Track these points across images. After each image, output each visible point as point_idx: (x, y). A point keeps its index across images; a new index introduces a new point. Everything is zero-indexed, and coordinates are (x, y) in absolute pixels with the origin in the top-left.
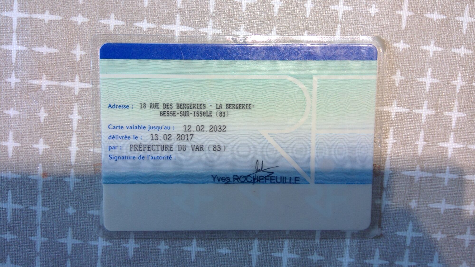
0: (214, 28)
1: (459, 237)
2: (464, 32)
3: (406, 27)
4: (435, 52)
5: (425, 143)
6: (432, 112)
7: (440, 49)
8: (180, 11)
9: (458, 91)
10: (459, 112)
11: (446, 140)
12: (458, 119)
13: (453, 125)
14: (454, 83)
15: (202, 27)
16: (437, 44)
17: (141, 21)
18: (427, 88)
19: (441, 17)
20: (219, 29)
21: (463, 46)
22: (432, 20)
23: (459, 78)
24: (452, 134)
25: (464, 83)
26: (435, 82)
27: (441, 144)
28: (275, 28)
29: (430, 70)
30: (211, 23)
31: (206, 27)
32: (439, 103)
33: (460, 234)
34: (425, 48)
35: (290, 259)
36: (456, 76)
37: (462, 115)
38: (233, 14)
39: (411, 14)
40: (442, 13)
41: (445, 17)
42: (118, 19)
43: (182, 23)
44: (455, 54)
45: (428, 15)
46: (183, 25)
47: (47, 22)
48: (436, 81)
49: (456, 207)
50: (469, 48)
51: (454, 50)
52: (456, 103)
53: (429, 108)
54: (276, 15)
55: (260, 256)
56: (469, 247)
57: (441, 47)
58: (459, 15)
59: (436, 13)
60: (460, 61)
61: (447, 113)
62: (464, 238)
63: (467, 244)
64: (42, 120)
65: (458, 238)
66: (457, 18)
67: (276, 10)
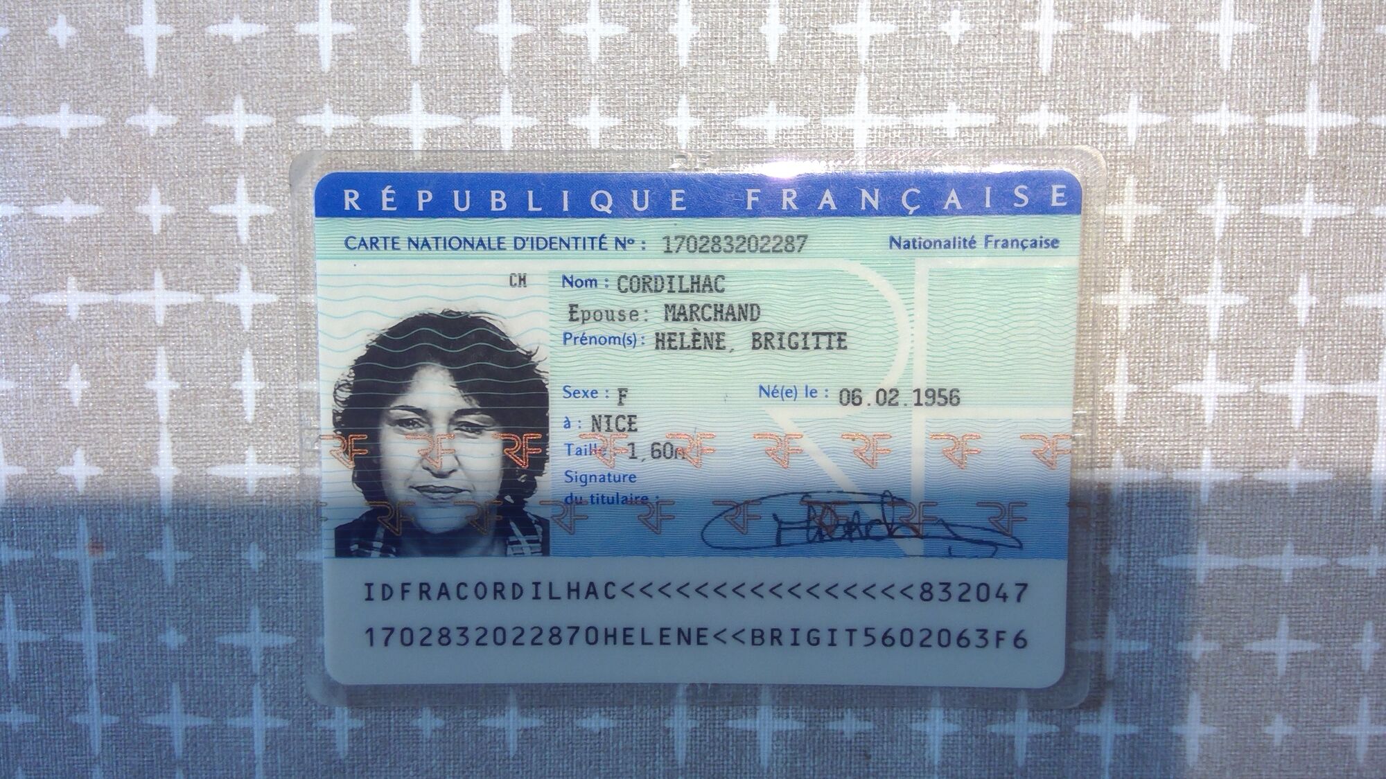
0: (518, 113)
1: (1256, 646)
2: (1225, 66)
3: (1054, 65)
4: (1143, 129)
5: (1134, 388)
6: (1146, 299)
7: (1158, 119)
8: (419, 73)
9: (1218, 232)
10: (1227, 292)
11: (1194, 375)
12: (1227, 313)
13: (1213, 329)
14: (1205, 210)
15: (483, 113)
16: (1149, 104)
17: (317, 109)
18: (1128, 234)
19: (1154, 27)
20: (530, 114)
21: (1224, 103)
22: (1129, 37)
23: (1220, 196)
24: (1212, 354)
25: (1236, 210)
26: (1150, 213)
27: (1184, 388)
28: (684, 101)
29: (1131, 181)
30: (506, 100)
31: (494, 112)
32: (1167, 271)
33: (1261, 637)
34: (1112, 119)
35: (778, 736)
36: (1211, 191)
37: (1237, 300)
38: (566, 71)
39: (1065, 26)
40: (1155, 15)
41: (1165, 27)
42: (255, 111)
43: (427, 107)
44: (1203, 127)
45: (1117, 26)
46: (430, 112)
47: (65, 134)
48: (1151, 210)
49: (1241, 562)
50: (1242, 109)
51: (1198, 119)
52: (1217, 267)
53: (1135, 287)
54: (684, 62)
55: (694, 730)
56: (1289, 674)
57: (1161, 112)
58: (1207, 17)
59: (1137, 16)
60: (1219, 148)
61: (1191, 300)
62: (1272, 649)
63: (1281, 665)
64: (77, 401)
65: (1253, 649)
66: (1202, 27)
67: (683, 51)
